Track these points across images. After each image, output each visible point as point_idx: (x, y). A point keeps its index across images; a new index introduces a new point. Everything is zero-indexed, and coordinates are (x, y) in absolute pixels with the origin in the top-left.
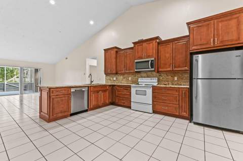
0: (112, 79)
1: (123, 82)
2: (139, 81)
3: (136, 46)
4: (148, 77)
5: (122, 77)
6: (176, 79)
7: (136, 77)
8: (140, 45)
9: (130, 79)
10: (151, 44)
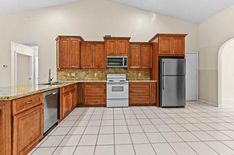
0: (68, 75)
1: (86, 78)
2: (108, 77)
3: (108, 41)
4: (116, 73)
5: (84, 73)
6: (140, 75)
7: (103, 73)
8: (113, 42)
9: (96, 75)
10: (124, 43)
